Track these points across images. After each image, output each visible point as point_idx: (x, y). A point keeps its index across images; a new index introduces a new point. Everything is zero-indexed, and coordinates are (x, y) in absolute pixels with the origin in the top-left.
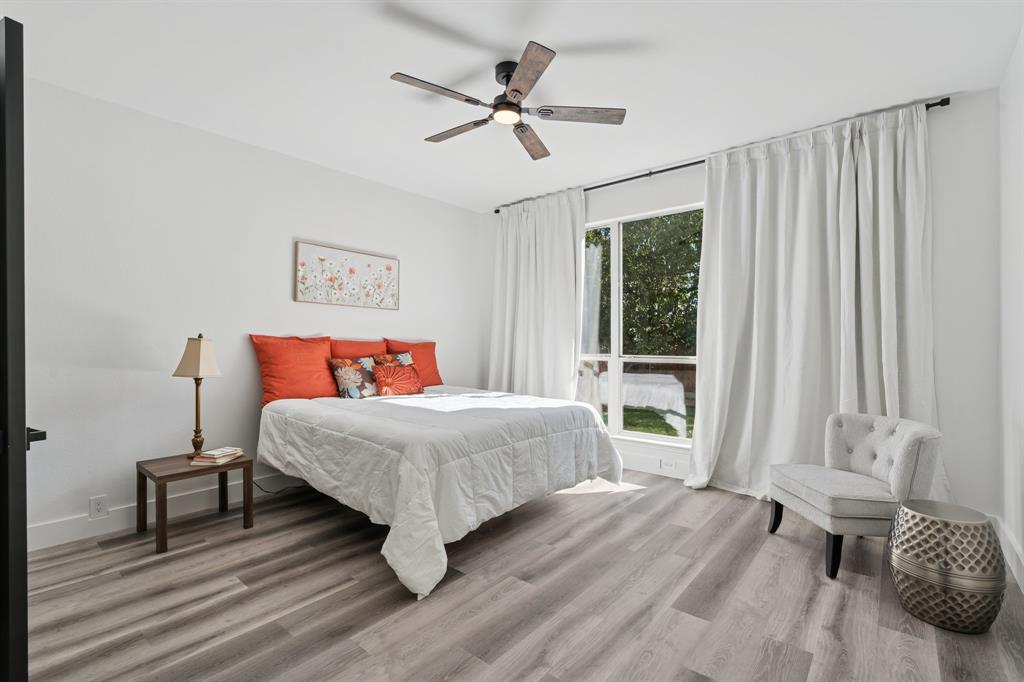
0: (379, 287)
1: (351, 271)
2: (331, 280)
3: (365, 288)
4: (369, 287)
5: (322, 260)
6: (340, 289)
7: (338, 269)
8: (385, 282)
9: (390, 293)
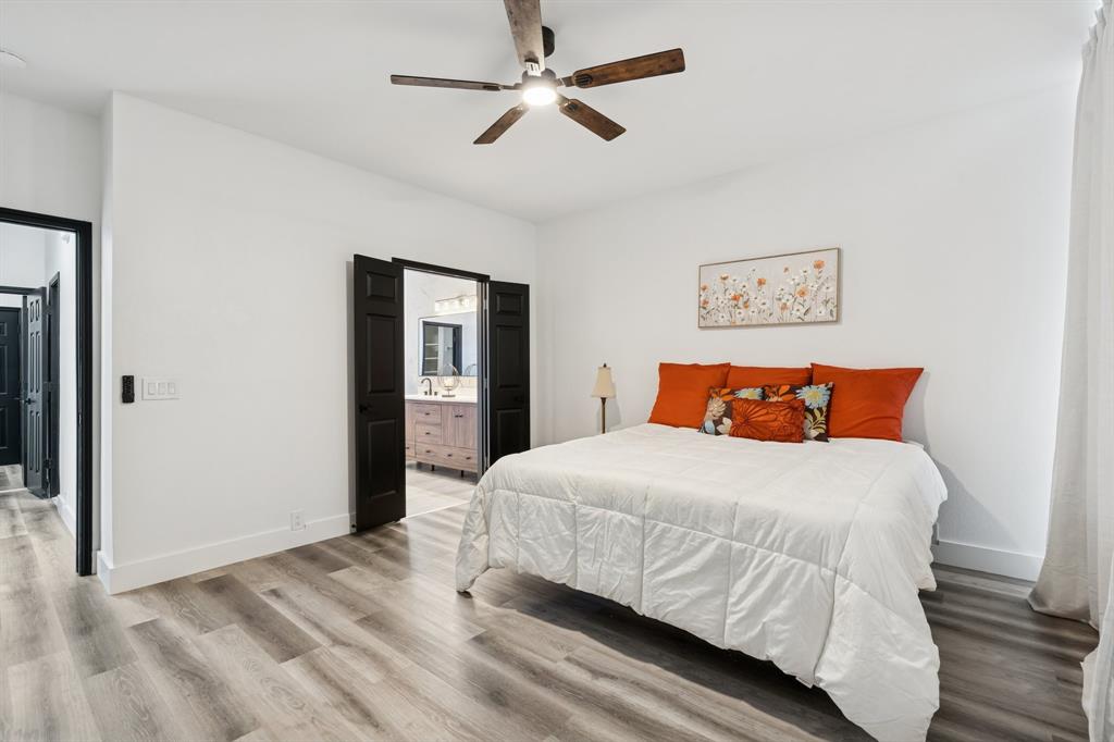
0: (802, 293)
1: (761, 282)
2: (735, 298)
3: (780, 299)
4: (787, 297)
5: (725, 279)
6: (746, 307)
7: (744, 284)
8: (812, 285)
9: (821, 297)
